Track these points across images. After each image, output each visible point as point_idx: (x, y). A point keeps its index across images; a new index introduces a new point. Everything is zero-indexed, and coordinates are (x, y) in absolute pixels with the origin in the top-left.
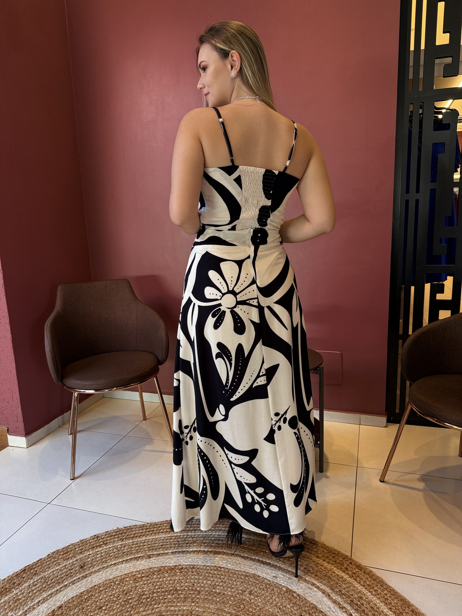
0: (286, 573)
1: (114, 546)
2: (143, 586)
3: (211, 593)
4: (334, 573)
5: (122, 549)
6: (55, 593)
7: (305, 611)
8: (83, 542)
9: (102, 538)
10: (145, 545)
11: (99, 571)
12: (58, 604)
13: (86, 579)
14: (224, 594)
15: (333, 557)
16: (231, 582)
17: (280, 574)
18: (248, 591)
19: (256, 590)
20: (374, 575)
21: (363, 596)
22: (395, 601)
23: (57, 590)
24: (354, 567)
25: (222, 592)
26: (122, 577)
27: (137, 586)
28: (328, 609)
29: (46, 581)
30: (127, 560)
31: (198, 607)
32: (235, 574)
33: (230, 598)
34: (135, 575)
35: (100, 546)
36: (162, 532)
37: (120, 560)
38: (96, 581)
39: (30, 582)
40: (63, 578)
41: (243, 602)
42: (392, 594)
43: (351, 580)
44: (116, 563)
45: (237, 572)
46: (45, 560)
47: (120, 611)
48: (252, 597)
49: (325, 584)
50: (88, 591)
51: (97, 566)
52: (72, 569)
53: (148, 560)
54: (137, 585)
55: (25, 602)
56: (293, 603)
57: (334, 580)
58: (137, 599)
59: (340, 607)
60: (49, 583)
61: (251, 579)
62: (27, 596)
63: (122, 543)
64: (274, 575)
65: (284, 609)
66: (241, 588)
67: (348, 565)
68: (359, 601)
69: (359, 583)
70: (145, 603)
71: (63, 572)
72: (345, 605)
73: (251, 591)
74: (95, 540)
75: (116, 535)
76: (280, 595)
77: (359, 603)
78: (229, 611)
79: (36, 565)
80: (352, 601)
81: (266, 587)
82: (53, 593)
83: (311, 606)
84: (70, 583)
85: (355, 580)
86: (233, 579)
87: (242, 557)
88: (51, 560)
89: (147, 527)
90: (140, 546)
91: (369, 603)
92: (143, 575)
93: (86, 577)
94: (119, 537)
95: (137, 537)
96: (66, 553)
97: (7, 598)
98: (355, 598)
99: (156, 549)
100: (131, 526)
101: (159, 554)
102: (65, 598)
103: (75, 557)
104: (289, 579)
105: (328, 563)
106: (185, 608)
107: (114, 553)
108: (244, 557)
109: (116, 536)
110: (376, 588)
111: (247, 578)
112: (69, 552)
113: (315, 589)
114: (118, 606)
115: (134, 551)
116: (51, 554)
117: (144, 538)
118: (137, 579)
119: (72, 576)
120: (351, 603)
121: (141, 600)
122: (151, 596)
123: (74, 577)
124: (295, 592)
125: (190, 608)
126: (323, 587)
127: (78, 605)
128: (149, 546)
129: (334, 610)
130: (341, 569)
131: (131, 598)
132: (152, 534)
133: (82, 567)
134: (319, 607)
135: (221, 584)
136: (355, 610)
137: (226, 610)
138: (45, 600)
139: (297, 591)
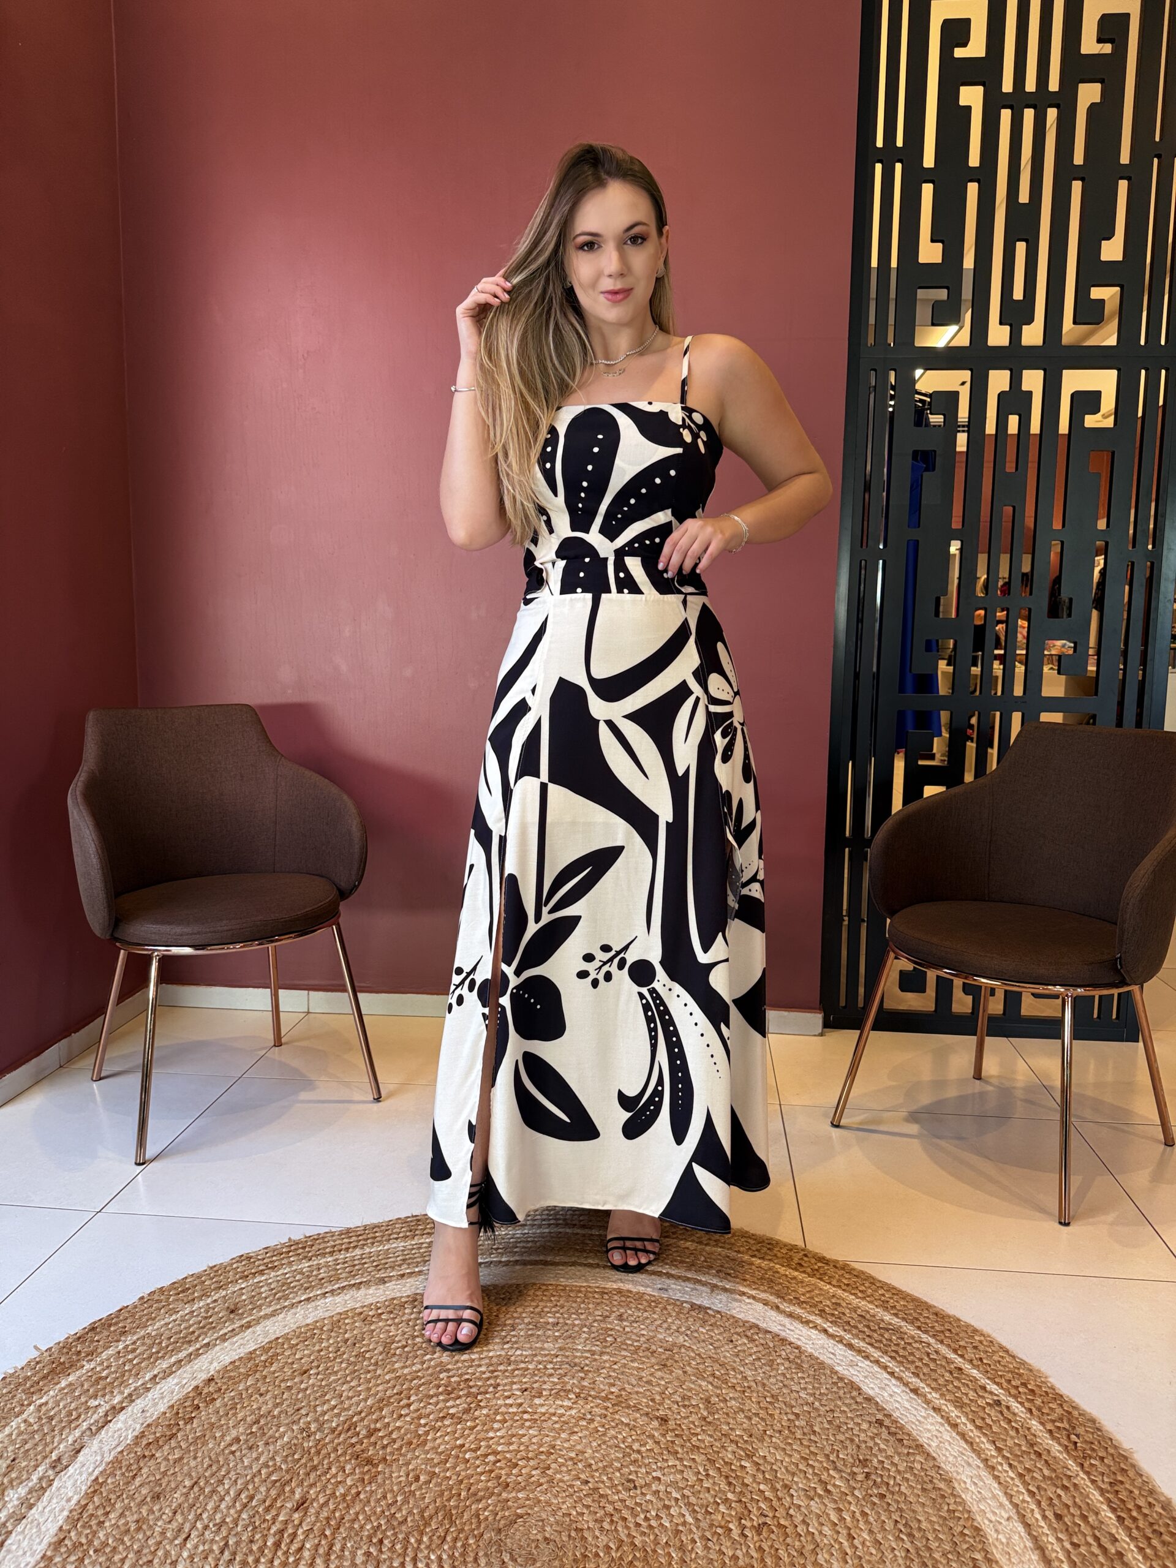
0: (684, 1281)
1: (295, 1271)
2: (387, 1328)
3: (538, 1325)
4: (778, 1272)
5: (315, 1273)
6: (188, 1359)
7: (738, 1334)
8: (215, 1269)
9: (259, 1260)
10: (365, 1263)
11: (274, 1314)
12: (204, 1376)
13: (250, 1330)
14: (567, 1324)
15: (769, 1249)
16: (574, 1305)
17: (673, 1285)
18: (614, 1315)
19: (629, 1312)
20: (854, 1269)
21: (842, 1302)
22: (902, 1303)
23: (191, 1354)
24: (813, 1261)
25: (561, 1321)
26: (335, 1319)
27: (373, 1331)
28: (780, 1327)
29: (157, 1341)
30: (332, 1291)
31: (517, 1349)
32: (580, 1291)
33: (581, 1329)
34: (361, 1313)
35: (261, 1273)
36: (397, 1239)
37: (318, 1292)
38: (275, 1331)
39: (117, 1347)
40: (196, 1334)
41: (610, 1333)
42: (893, 1294)
43: (813, 1280)
44: (310, 1298)
45: (583, 1289)
46: (136, 1307)
47: (351, 1373)
48: (625, 1323)
49: (765, 1291)
50: (265, 1349)
51: (270, 1306)
52: (211, 1317)
53: (381, 1287)
54: (372, 1327)
55: (120, 1380)
56: (711, 1325)
57: (781, 1284)
58: (381, 1349)
59: (802, 1322)
60: (163, 1345)
61: (616, 1297)
62: (120, 1370)
63: (310, 1263)
64: (659, 1286)
65: (696, 1335)
66: (597, 1313)
67: (802, 1259)
68: (836, 1309)
69: (830, 1283)
70: (400, 1355)
71: (191, 1322)
72: (812, 1318)
73: (621, 1316)
74: (243, 1263)
75: (290, 1251)
76: (682, 1316)
77: (836, 1313)
78: (587, 1349)
79: (117, 1317)
80: (822, 1311)
81: (650, 1306)
82: (182, 1360)
83: (747, 1325)
84: (216, 1340)
85: (821, 1279)
86: (578, 1300)
87: (585, 1265)
88: (151, 1306)
89: (359, 1233)
90: (354, 1266)
91: (855, 1312)
92: (380, 1311)
93: (249, 1327)
94: (299, 1254)
95: (340, 1251)
96: (183, 1291)
97: (71, 1378)
98: (828, 1306)
99: (393, 1268)
100: (319, 1234)
101: (403, 1276)
102: (215, 1364)
103: (209, 1297)
104: (693, 1289)
105: (763, 1258)
106: (491, 1354)
107: (298, 1281)
108: (590, 1266)
109: (291, 1254)
110: (864, 1288)
111: (606, 1297)
112: (189, 1289)
113: (748, 1301)
114: (344, 1365)
115: (344, 1275)
116: (146, 1296)
117: (358, 1252)
118: (369, 1318)
119: (214, 1327)
120: (822, 1313)
121: (392, 1351)
122: (410, 1342)
123: (220, 1329)
124: (710, 1308)
125: (503, 1353)
126: (763, 1296)
127: (250, 1373)
128: (375, 1264)
129: (793, 1328)
130: (789, 1266)
131: (367, 1349)
132: (373, 1243)
133: (232, 1312)
134: (763, 1325)
135: (553, 1309)
136: (831, 1322)
137: (580, 1347)
138: (167, 1373)
139: (712, 1307)
